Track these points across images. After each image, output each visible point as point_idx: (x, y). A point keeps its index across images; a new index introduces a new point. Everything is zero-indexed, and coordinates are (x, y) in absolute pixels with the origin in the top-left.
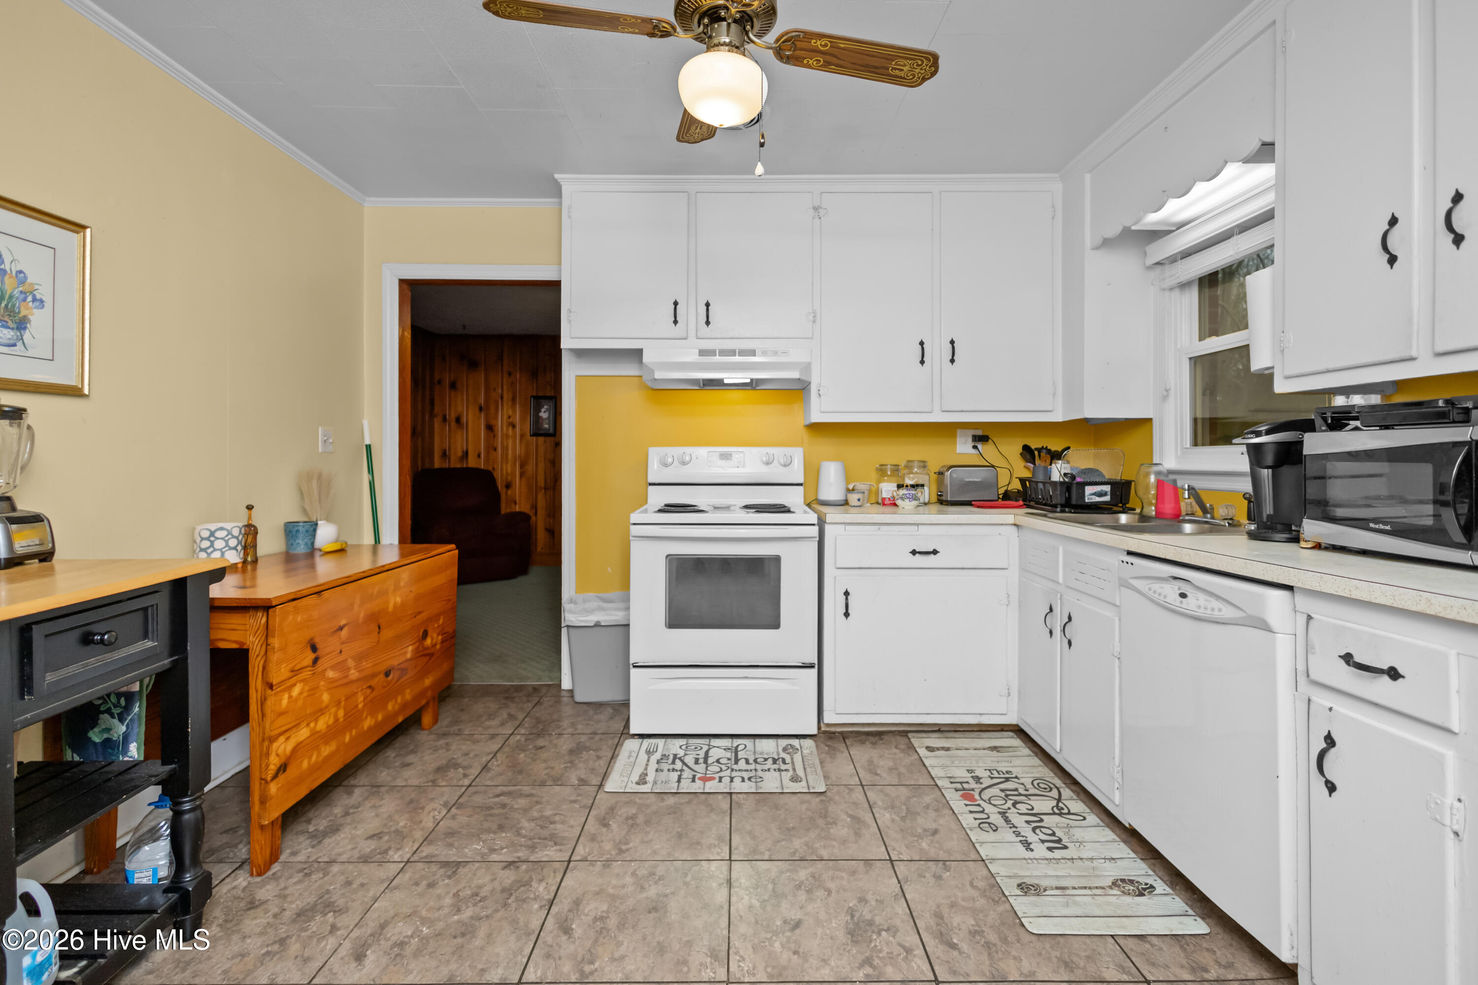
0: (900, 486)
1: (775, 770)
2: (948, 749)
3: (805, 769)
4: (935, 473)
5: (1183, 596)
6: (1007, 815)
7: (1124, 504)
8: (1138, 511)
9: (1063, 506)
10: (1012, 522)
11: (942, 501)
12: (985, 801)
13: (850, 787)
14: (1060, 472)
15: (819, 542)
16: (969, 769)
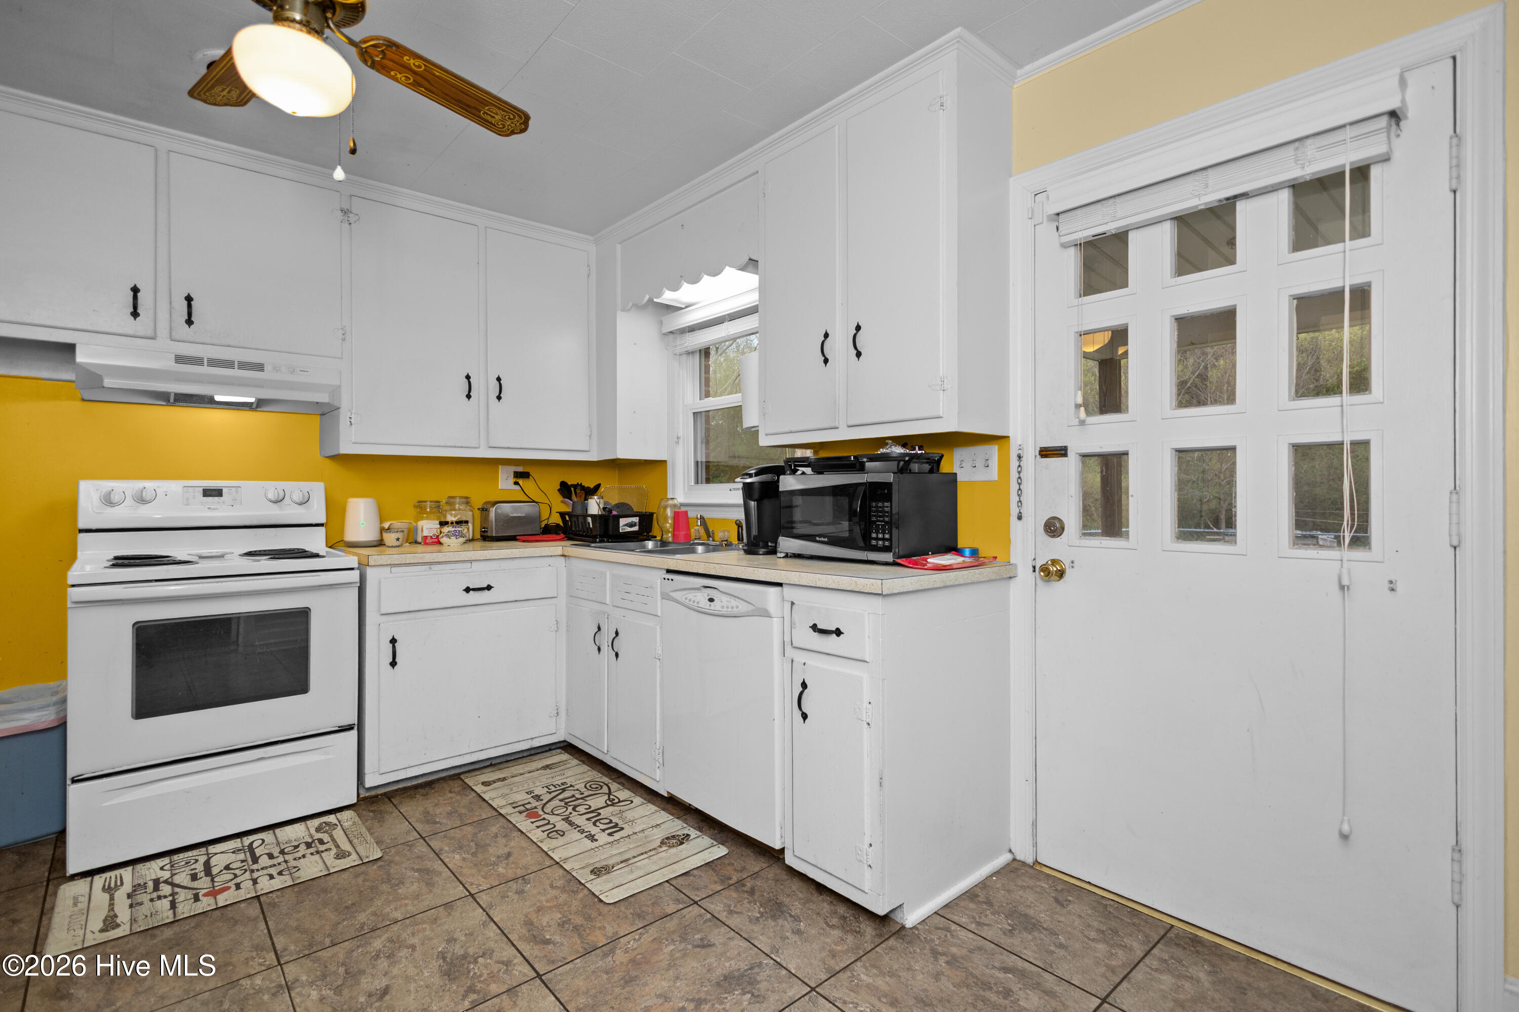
0: (443, 524)
1: (312, 854)
2: (504, 779)
3: (351, 842)
4: (479, 509)
5: (711, 600)
6: (570, 819)
7: (648, 533)
8: (659, 538)
9: (601, 536)
10: (560, 553)
11: (486, 537)
12: (548, 814)
13: (410, 843)
14: (599, 505)
15: (359, 587)
16: (527, 791)
